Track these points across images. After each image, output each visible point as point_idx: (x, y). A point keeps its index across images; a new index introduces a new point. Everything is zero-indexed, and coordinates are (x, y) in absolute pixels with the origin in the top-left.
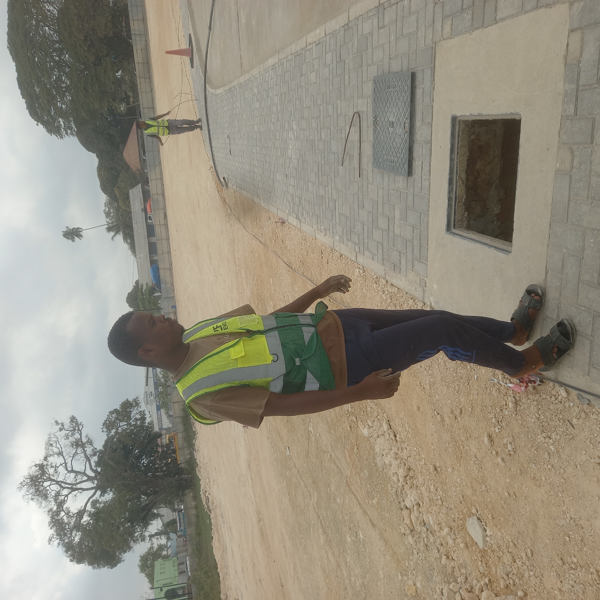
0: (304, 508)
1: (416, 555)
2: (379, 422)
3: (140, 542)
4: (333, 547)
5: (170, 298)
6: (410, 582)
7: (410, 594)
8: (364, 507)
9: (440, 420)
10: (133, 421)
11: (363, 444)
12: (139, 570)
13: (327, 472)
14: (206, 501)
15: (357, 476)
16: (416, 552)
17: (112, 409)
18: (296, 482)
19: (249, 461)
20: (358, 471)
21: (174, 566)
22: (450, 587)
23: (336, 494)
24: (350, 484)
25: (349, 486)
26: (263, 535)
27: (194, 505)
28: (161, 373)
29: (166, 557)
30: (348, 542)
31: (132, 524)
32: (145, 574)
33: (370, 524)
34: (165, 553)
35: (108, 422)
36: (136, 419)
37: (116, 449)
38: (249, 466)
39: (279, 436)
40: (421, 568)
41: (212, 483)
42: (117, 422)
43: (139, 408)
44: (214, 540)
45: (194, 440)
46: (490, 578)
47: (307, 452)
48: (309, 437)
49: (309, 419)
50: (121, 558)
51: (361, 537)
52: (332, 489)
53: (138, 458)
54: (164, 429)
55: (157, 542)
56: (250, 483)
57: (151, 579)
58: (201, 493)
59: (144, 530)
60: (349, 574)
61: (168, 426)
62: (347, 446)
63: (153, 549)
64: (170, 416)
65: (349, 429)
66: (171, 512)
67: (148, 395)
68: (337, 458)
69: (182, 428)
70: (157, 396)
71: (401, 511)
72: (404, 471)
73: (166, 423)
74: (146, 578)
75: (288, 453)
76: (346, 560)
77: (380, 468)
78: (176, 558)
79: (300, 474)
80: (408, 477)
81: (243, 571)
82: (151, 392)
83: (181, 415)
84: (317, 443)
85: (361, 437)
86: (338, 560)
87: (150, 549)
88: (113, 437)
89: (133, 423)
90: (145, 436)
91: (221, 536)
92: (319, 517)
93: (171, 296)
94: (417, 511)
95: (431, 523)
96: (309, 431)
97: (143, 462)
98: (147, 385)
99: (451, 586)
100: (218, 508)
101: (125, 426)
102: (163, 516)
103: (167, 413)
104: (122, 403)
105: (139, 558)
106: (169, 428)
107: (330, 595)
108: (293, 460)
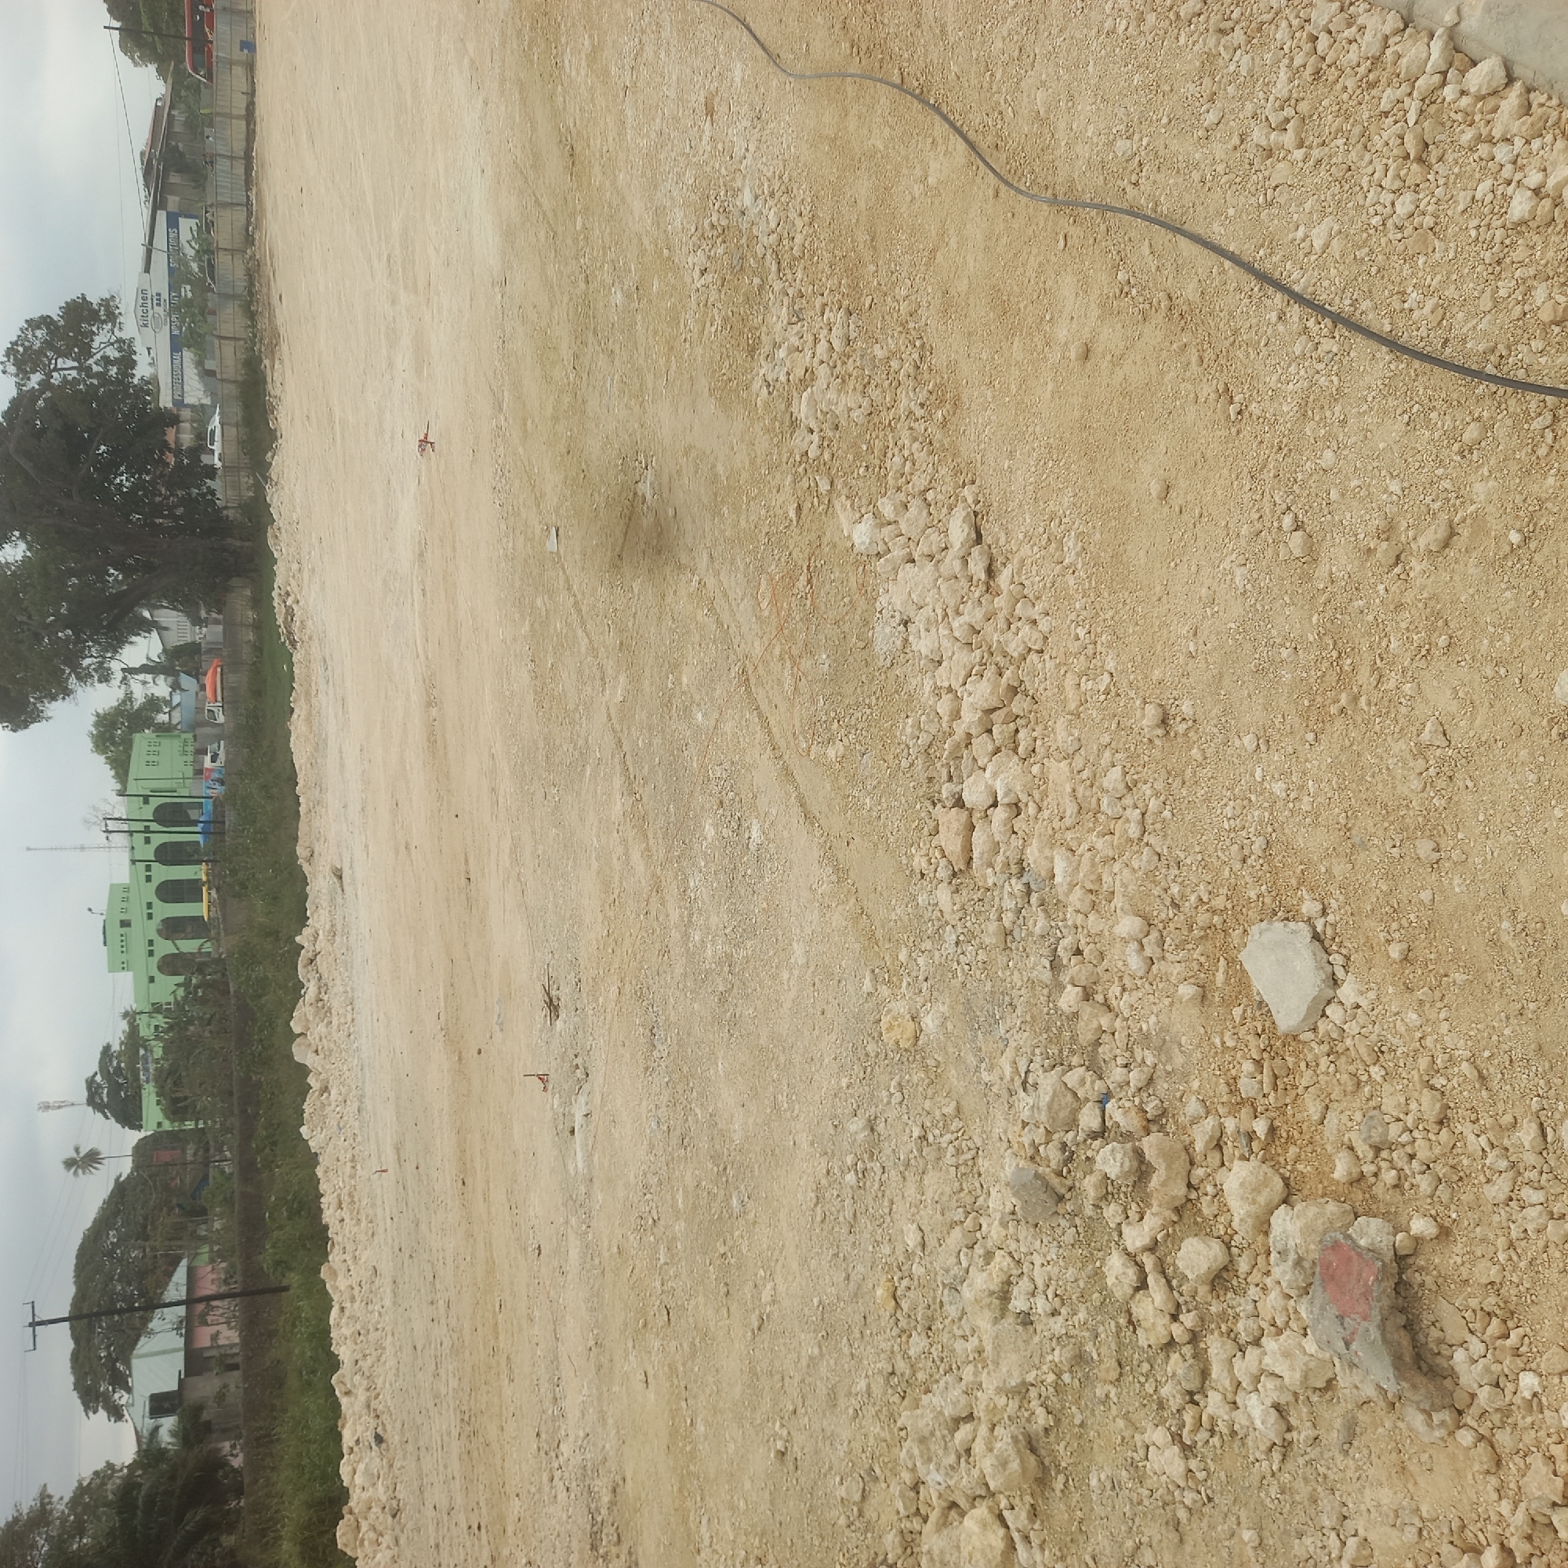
0: (577, 709)
1: (949, 948)
2: (925, 512)
3: (96, 684)
4: (651, 836)
5: (240, 12)
6: (901, 1007)
7: (892, 1042)
8: (786, 757)
9: (1297, 553)
10: (96, 363)
11: (836, 570)
12: (90, 745)
13: (677, 627)
14: (286, 618)
15: (788, 664)
16: (954, 937)
17: (35, 314)
18: (564, 631)
19: (423, 542)
20: (795, 652)
21: (184, 753)
22: (1067, 1078)
23: (697, 698)
24: (753, 681)
25: (748, 686)
26: (433, 741)
27: (251, 621)
28: (193, 244)
29: (165, 729)
30: (706, 838)
31: (76, 633)
32: (107, 758)
33: (796, 810)
34: (162, 718)
35: (21, 349)
36: (106, 360)
37: (43, 430)
38: (421, 555)
39: (532, 491)
40: (959, 985)
41: (306, 575)
42: (50, 354)
43: (116, 330)
44: (295, 716)
45: (270, 454)
46: (1277, 1123)
47: (616, 554)
48: (632, 513)
49: (646, 457)
50: (42, 711)
51: (755, 834)
52: (685, 680)
53: (109, 467)
54: (188, 406)
55: (141, 690)
56: (416, 604)
57: (121, 771)
58: (274, 594)
59: (109, 655)
60: (686, 919)
61: (199, 400)
62: (773, 567)
63: (132, 702)
64: (211, 373)
65: (792, 514)
66: (188, 624)
67: (149, 301)
68: (725, 595)
69: (240, 415)
70: (174, 308)
71: (931, 808)
72: (992, 693)
73: (195, 392)
74: (108, 767)
75: (552, 544)
76: (685, 880)
77: (882, 658)
78: (189, 736)
79: (579, 611)
80: (1001, 713)
81: (363, 809)
82: (159, 294)
83: (240, 378)
84: (660, 534)
85: (835, 546)
86: (659, 872)
87: (124, 702)
88: (34, 396)
89: (95, 368)
90: (131, 411)
91: (314, 712)
92: (620, 743)
93: (243, 7)
94: (1005, 825)
95: (1058, 879)
96: (635, 494)
97: (118, 481)
98: (147, 270)
99: (1072, 1079)
100: (316, 641)
101: (74, 373)
102: (166, 629)
103: (199, 364)
104: (66, 303)
105: (94, 719)
106: (202, 405)
107: (610, 951)
108: (563, 569)
